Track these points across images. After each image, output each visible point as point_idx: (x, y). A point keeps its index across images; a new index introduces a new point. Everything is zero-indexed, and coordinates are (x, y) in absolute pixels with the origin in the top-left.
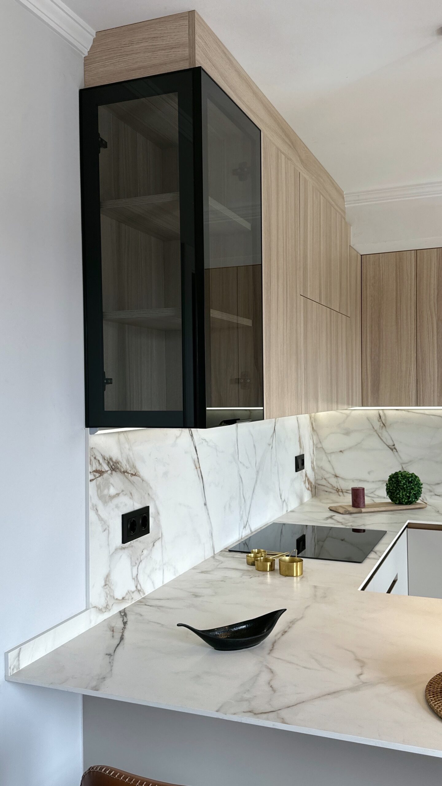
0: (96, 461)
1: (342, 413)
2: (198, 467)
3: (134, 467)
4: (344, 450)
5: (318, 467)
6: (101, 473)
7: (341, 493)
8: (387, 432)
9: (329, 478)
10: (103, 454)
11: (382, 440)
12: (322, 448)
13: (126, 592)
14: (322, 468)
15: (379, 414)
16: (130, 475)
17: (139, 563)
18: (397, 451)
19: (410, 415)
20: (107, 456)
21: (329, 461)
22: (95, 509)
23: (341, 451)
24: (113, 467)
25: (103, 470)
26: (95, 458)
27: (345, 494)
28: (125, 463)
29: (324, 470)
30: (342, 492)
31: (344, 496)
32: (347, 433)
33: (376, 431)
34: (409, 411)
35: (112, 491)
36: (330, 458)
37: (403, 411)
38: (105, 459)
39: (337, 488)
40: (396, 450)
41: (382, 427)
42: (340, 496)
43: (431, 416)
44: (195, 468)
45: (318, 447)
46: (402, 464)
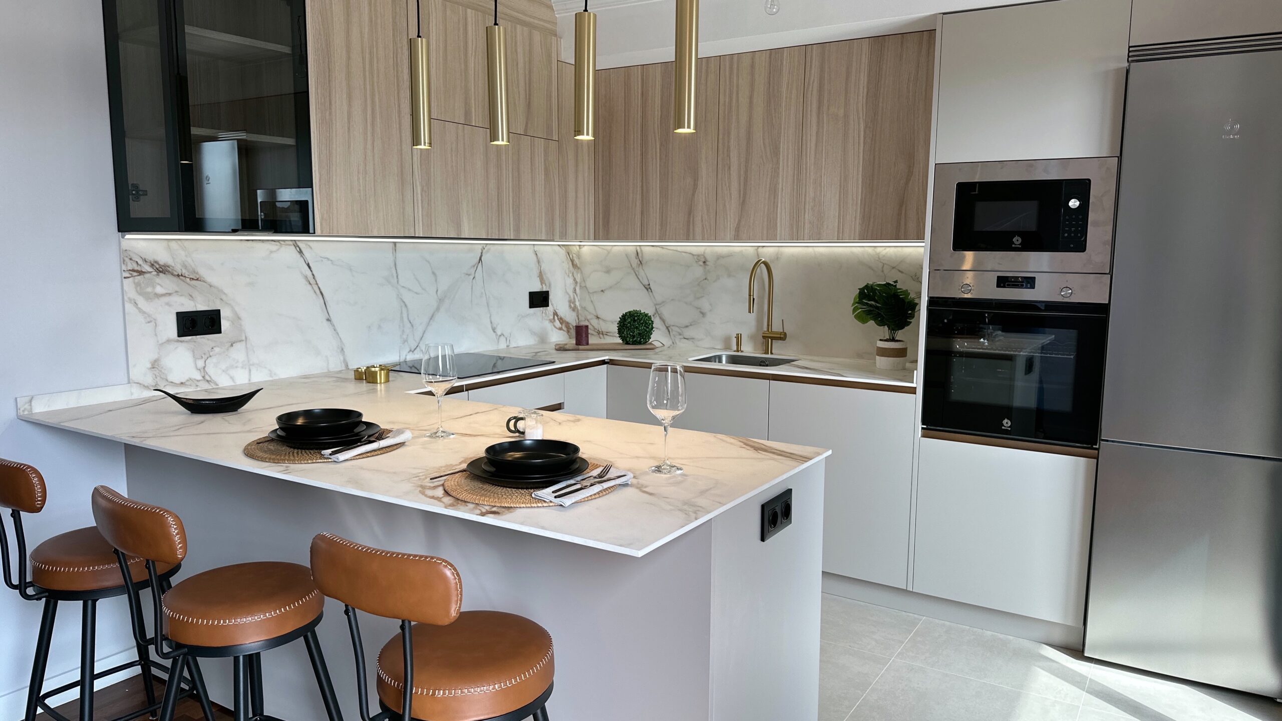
0: (132, 262)
1: (603, 249)
2: (312, 281)
3: (194, 272)
4: (605, 290)
5: (582, 307)
6: (141, 273)
7: (601, 336)
8: (643, 270)
9: (591, 319)
10: (143, 257)
11: (638, 278)
12: (586, 287)
13: (187, 378)
14: (584, 308)
15: (637, 251)
16: (188, 280)
17: (208, 358)
18: (652, 291)
19: (664, 251)
20: (150, 258)
21: (592, 302)
22: (133, 302)
23: (602, 291)
24: (161, 270)
25: (143, 271)
26: (131, 259)
27: (605, 336)
28: (181, 268)
29: (587, 311)
30: (603, 334)
31: (604, 339)
32: (608, 271)
33: (633, 269)
34: (663, 248)
35: (159, 290)
36: (592, 299)
37: (658, 248)
38: (146, 261)
39: (599, 331)
40: (651, 289)
41: (639, 265)
42: (601, 338)
43: (683, 253)
44: (307, 283)
45: (581, 285)
46: (656, 305)
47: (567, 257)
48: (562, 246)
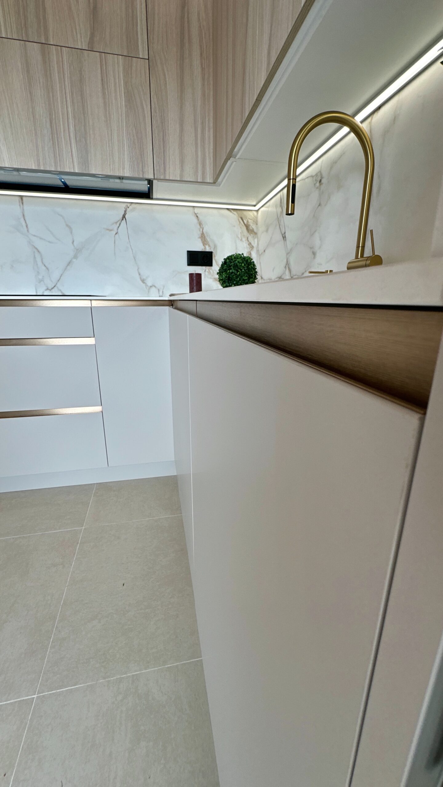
1: (266, 207)
8: (283, 217)
11: (280, 228)
12: (258, 250)
18: (286, 240)
21: (260, 264)
23: (264, 251)
32: (267, 230)
33: (278, 219)
36: (260, 260)
40: (286, 237)
46: (287, 254)
47: (240, 222)
48: (232, 211)
